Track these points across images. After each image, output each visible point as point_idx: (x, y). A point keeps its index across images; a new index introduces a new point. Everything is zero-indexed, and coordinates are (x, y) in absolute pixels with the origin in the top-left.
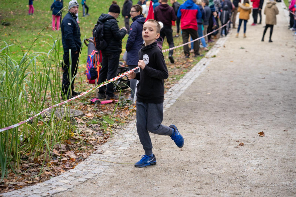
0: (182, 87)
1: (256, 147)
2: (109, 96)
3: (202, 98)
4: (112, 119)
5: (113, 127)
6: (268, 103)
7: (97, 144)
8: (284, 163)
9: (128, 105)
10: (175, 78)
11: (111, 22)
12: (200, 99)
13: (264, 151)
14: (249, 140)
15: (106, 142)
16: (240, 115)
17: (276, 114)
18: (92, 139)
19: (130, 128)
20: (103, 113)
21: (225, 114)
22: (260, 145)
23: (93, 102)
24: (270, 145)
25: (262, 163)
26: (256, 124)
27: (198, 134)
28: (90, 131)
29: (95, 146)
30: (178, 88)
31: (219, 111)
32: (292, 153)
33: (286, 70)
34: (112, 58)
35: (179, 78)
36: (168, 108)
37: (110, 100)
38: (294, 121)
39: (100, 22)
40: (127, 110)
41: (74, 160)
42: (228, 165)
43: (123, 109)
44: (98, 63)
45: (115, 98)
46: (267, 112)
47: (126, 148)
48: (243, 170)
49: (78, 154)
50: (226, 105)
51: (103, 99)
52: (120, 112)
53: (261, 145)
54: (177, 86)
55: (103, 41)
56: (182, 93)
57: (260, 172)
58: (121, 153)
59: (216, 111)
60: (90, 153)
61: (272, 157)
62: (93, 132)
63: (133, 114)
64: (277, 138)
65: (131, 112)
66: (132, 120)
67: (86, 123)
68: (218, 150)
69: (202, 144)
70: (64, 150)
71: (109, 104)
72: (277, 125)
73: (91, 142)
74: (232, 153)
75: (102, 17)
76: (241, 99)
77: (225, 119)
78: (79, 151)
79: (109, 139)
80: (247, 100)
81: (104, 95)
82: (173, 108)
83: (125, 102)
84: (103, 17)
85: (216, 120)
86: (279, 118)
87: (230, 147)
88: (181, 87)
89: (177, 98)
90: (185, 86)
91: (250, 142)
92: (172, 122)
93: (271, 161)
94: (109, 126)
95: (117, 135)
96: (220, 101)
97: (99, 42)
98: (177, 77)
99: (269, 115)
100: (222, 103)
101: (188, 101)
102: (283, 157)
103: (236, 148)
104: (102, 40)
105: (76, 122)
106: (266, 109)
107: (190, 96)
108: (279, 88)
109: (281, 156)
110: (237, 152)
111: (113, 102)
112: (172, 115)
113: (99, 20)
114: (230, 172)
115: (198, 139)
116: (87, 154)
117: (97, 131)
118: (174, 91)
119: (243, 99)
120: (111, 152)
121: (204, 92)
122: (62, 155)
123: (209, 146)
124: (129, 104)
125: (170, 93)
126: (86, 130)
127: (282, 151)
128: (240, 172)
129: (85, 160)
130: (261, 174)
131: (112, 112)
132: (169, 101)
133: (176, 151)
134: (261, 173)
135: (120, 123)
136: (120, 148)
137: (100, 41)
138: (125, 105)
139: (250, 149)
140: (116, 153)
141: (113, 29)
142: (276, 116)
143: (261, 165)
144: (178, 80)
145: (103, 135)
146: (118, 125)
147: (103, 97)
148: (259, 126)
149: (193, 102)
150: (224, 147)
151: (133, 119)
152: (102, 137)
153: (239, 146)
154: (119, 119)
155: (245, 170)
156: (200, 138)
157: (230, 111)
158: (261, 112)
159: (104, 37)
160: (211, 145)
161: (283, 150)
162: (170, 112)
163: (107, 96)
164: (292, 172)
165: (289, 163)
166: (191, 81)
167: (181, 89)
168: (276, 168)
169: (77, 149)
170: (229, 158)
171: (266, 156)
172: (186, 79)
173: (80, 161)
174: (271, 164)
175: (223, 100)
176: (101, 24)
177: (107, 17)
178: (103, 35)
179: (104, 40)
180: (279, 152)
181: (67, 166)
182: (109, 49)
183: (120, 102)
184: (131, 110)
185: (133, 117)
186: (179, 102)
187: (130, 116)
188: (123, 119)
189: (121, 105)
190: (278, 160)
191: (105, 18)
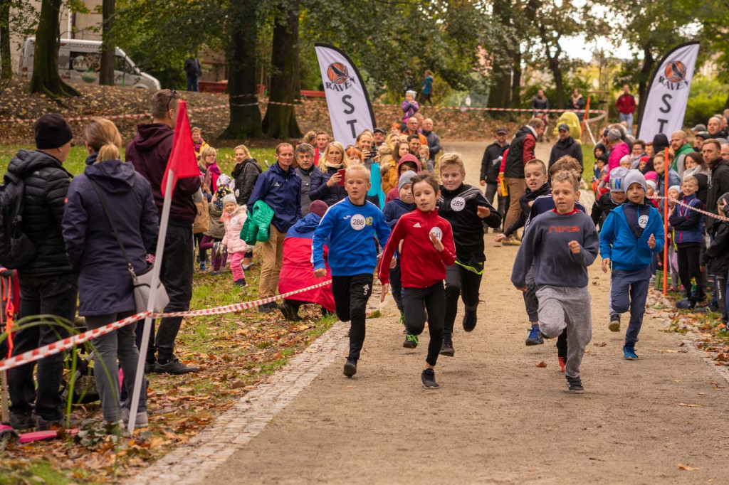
0: (282, 390)
2: (44, 418)
3: (351, 416)
4: (60, 472)
6: (561, 426)
9: (111, 441)
10: (258, 370)
11: (49, 176)
12: (343, 419)
16: (477, 457)
17: (592, 452)
21: (432, 456)
26: (533, 477)
30: (268, 393)
31: (408, 448)
33: (604, 345)
34: (52, 294)
35: (272, 370)
36: (244, 445)
37: (49, 429)
38: (651, 469)
39: (11, 176)
40: (109, 451)
43: (95, 451)
44: (10, 308)
45: (64, 423)
46: (563, 449)
50: (429, 433)
51: (25, 430)
52: (86, 457)
54: (265, 389)
55: (20, 239)
56: (284, 405)
59: (399, 450)
63: (131, 460)
65: (121, 457)
66: (129, 476)
71: (46, 443)
72: (601, 478)
75: (18, 161)
76: (475, 417)
77: (432, 468)
80: (493, 419)
81: (28, 419)
82: (259, 444)
83: (101, 432)
84: (23, 160)
85: (403, 471)
86: (604, 461)
88: (278, 391)
89: (269, 418)
90: (292, 388)
96: (409, 423)
97: (10, 243)
98: (263, 367)
99: (571, 454)
100: (417, 428)
101: (306, 426)
104: (17, 237)
106: (557, 440)
107: (311, 412)
111: (60, 437)
112: (257, 461)
113: (9, 170)
118: (256, 400)
119: (479, 417)
121: (355, 401)
124: (114, 438)
125: (246, 406)
131: (58, 458)
132: (245, 427)
137: (12, 239)
138: (101, 440)
141: (56, 200)
142: (592, 457)
144: (269, 375)
147: (26, 425)
149: (322, 429)
151: (131, 473)
154: (85, 473)
157: (446, 448)
158: (543, 448)
159: (23, 226)
162: (251, 453)
163: (39, 417)
166: (311, 376)
167: (278, 396)
172: (294, 372)
175: (417, 420)
176: (15, 184)
177: (33, 162)
178: (19, 218)
179: (24, 235)
182: (43, 264)
183: (82, 434)
184: (122, 451)
185: (129, 470)
186: (277, 430)
187: (121, 467)
188: (97, 473)
189: (87, 442)
191: (28, 163)
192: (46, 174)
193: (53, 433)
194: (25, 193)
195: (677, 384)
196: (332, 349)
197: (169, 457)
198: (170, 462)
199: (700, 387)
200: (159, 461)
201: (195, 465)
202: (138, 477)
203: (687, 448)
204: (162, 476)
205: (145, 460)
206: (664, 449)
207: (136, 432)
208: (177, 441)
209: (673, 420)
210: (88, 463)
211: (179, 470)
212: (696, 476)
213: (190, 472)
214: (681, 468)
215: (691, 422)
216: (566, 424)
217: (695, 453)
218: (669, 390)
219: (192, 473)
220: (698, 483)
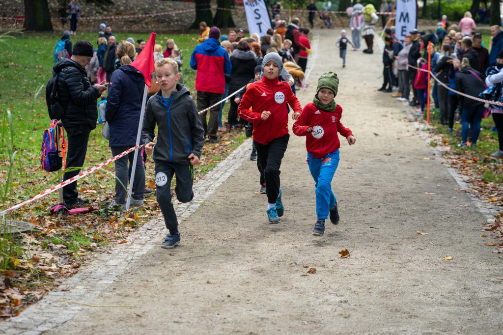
0: (211, 183)
1: (338, 275)
3: (246, 200)
4: (87, 236)
5: (89, 250)
6: (358, 206)
7: (60, 276)
9: (117, 215)
10: (199, 171)
12: (241, 202)
13: (352, 281)
14: (325, 264)
15: (77, 272)
17: (372, 223)
18: (52, 268)
19: (118, 250)
20: (71, 227)
21: (285, 225)
22: (345, 271)
23: (55, 211)
24: (361, 272)
25: (348, 299)
26: (338, 239)
27: (237, 257)
28: (48, 256)
29: (57, 280)
30: (204, 185)
32: (398, 282)
33: (389, 155)
35: (207, 171)
36: (187, 218)
38: (402, 234)
40: (115, 222)
41: (19, 303)
42: (288, 304)
43: (108, 220)
46: (357, 221)
47: (112, 282)
48: (314, 312)
49: (26, 293)
52: (102, 225)
53: (346, 271)
54: (202, 183)
56: (211, 193)
57: (343, 313)
58: (101, 289)
60: (47, 291)
61: (366, 290)
62: (53, 258)
63: (125, 228)
64: (373, 259)
65: (121, 225)
67: (40, 243)
68: (272, 280)
69: (244, 272)
70: (1, 286)
71: (83, 215)
72: (374, 240)
73: (50, 273)
74: (296, 285)
78: (28, 288)
79: (82, 267)
82: (195, 217)
83: (111, 210)
86: (378, 229)
87: (292, 276)
88: (208, 184)
89: (202, 201)
90: (216, 182)
91: (327, 267)
92: (193, 239)
93: (362, 296)
94: (81, 247)
95: (96, 261)
98: (203, 169)
99: (361, 224)
101: (221, 206)
102: (383, 289)
103: (303, 277)
105: (24, 241)
106: (355, 215)
107: (225, 197)
108: (377, 183)
109: (380, 287)
110: (304, 284)
111: (90, 211)
112: (192, 228)
114: (293, 314)
115: (237, 265)
116: (42, 293)
117: (60, 255)
120: (84, 288)
121: (249, 191)
123: (257, 277)
124: (119, 213)
126: (41, 255)
127: (382, 280)
128: (309, 315)
129: (39, 302)
130: (345, 317)
131: (87, 226)
132: (188, 207)
133: (199, 285)
134: (346, 315)
135: (102, 243)
136: (101, 282)
138: (111, 214)
139: (326, 278)
140: (94, 289)
142: (372, 226)
143: (346, 302)
144: (205, 174)
145: (71, 263)
146: (97, 246)
148: (343, 241)
149: (230, 208)
150: (282, 276)
151: (125, 235)
152: (69, 266)
153: (308, 274)
154: (100, 236)
155: (319, 311)
156: (241, 263)
160: (261, 274)
161: (383, 278)
162: (190, 223)
164: (399, 312)
165: (395, 298)
166: (228, 175)
167: (208, 187)
168: (371, 306)
169: (25, 285)
170: (290, 293)
171: (354, 288)
172: (219, 172)
173: (29, 304)
174: (364, 301)
177: (62, 64)
180: (377, 282)
181: (6, 312)
183: (101, 210)
184: (121, 221)
185: (124, 233)
186: (205, 208)
187: (120, 232)
189: (104, 215)
190: (374, 294)
193: (86, 209)
195: (426, 180)
196: (241, 158)
197: (146, 225)
198: (146, 228)
199: (438, 181)
200: (141, 228)
201: (159, 230)
202: (128, 238)
203: (425, 220)
204: (141, 237)
205: (133, 227)
206: (412, 221)
207: (130, 210)
208: (152, 215)
209: (420, 203)
211: (150, 234)
212: (426, 238)
214: (419, 234)
215: (429, 204)
216: (361, 205)
217: (428, 223)
218: (421, 184)
219: (157, 236)
220: (426, 243)
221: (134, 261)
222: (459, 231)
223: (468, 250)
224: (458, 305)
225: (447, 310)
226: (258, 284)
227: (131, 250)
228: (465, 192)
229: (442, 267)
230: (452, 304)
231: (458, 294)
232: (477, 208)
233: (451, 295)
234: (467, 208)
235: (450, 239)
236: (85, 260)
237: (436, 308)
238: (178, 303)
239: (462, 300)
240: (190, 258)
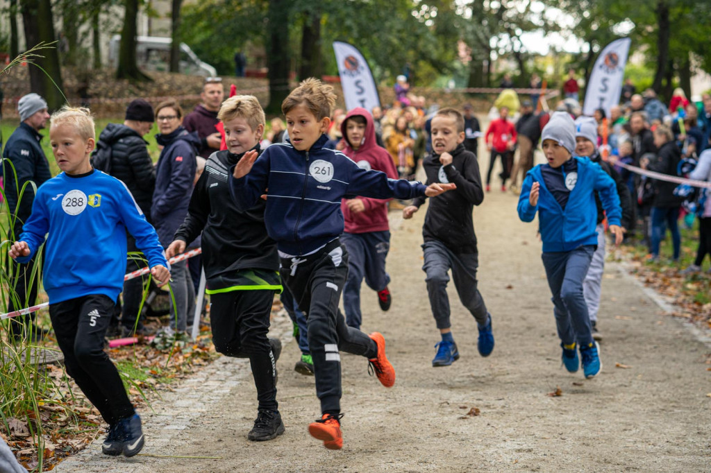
1: (512, 418)
2: (128, 328)
4: (141, 369)
5: (146, 387)
8: (588, 445)
9: (179, 346)
11: (130, 143)
13: (534, 425)
14: (491, 404)
17: (548, 355)
19: (188, 388)
21: (424, 357)
22: (521, 413)
24: (544, 413)
25: (532, 446)
27: (361, 396)
29: (103, 425)
31: (406, 351)
32: (602, 426)
39: (102, 144)
40: (178, 353)
41: (51, 454)
42: (446, 453)
43: (167, 353)
45: (143, 333)
46: (526, 352)
47: (184, 427)
48: (486, 463)
49: (60, 441)
51: (113, 338)
52: (160, 359)
53: (523, 413)
57: (529, 465)
58: (170, 436)
61: (556, 435)
63: (194, 361)
65: (187, 358)
66: (193, 372)
68: (417, 425)
69: (375, 414)
70: (23, 432)
71: (129, 347)
73: (92, 417)
74: (454, 429)
75: (107, 132)
78: (62, 436)
81: (116, 329)
83: (171, 339)
84: (110, 131)
87: (446, 418)
91: (494, 408)
93: (552, 443)
94: (135, 384)
95: (159, 401)
96: (407, 332)
99: (532, 356)
100: (413, 336)
102: (581, 434)
103: (462, 421)
105: (51, 374)
106: (521, 345)
109: (576, 432)
110: (466, 428)
111: (140, 343)
113: (101, 139)
114: (456, 467)
115: (363, 405)
116: (83, 441)
119: (461, 327)
122: (19, 444)
123: (393, 418)
124: (182, 343)
126: (76, 393)
127: (578, 423)
128: (479, 467)
129: (79, 453)
130: (533, 470)
131: (138, 359)
134: (534, 468)
135: (163, 379)
136: (167, 428)
138: (171, 345)
139: (496, 421)
140: (159, 436)
141: (136, 161)
142: (549, 357)
143: (530, 451)
146: (157, 383)
147: (114, 333)
150: (431, 419)
151: (194, 370)
153: (468, 416)
154: (159, 370)
155: (493, 463)
156: (368, 403)
160: (399, 417)
161: (578, 421)
164: (609, 463)
165: (600, 445)
168: (568, 456)
169: (57, 431)
170: (446, 440)
171: (538, 434)
173: (65, 456)
174: (556, 450)
175: (413, 330)
177: (118, 133)
180: (571, 426)
181: (33, 465)
183: (157, 340)
184: (187, 353)
185: (193, 367)
187: (187, 366)
188: (169, 370)
189: (160, 347)
190: (570, 441)
191: (114, 133)
192: (128, 141)
193: (134, 340)
194: (112, 156)
195: (614, 302)
198: (224, 361)
199: (631, 304)
200: (216, 361)
201: (243, 364)
202: (200, 373)
203: (622, 351)
204: (218, 372)
205: (205, 360)
206: (604, 351)
207: (198, 339)
209: (611, 330)
210: (162, 363)
211: (231, 368)
212: (628, 373)
213: (239, 369)
214: (618, 367)
215: (625, 331)
216: (528, 333)
217: (628, 354)
218: (607, 307)
219: (241, 370)
220: (630, 378)
221: (212, 402)
222: (673, 364)
223: (692, 386)
224: (694, 454)
225: (680, 460)
226: (398, 429)
227: (206, 388)
228: (673, 316)
229: (661, 407)
230: (684, 452)
231: (691, 440)
232: (694, 336)
233: (681, 441)
234: (680, 336)
235: (663, 373)
236: (142, 401)
237: (663, 457)
238: (284, 454)
239: (699, 448)
240: (293, 398)
